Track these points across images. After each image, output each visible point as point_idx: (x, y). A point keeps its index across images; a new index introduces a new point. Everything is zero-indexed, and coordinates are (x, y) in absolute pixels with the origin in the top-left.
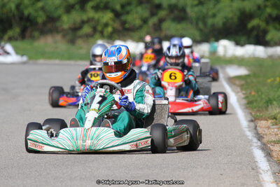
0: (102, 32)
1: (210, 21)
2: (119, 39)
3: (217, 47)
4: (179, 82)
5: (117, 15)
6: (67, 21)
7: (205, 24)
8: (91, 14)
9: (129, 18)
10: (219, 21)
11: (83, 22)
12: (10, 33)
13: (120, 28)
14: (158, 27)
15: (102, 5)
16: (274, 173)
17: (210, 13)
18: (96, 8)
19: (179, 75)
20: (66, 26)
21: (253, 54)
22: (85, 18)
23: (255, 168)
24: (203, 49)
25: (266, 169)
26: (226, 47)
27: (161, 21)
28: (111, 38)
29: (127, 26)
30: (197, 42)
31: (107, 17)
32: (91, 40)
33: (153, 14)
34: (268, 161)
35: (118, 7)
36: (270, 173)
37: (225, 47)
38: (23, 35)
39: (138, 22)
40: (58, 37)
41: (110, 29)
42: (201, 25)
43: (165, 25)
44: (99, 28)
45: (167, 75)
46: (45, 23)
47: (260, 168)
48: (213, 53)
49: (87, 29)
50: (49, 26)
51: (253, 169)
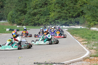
4: (59, 33)
5: (50, 23)
6: (44, 24)
8: (47, 23)
9: (52, 23)
10: (63, 23)
12: (37, 26)
14: (55, 24)
18: (48, 22)
19: (59, 32)
24: (61, 27)
26: (64, 27)
27: (56, 23)
30: (60, 26)
33: (55, 23)
38: (38, 26)
39: (53, 24)
40: (43, 26)
41: (49, 25)
43: (56, 24)
45: (57, 32)
48: (62, 27)
49: (46, 25)
50: (42, 24)
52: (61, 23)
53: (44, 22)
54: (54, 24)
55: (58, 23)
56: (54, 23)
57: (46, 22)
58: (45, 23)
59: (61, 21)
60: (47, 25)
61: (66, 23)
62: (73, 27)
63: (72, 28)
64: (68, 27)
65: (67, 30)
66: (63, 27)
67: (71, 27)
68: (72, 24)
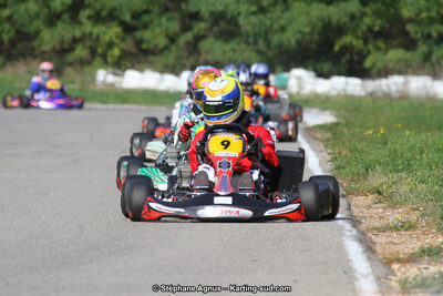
0: (104, 57)
1: (276, 39)
2: (133, 67)
3: (286, 80)
5: (128, 29)
6: (49, 38)
7: (268, 43)
8: (88, 27)
9: (147, 35)
10: (290, 38)
11: (75, 41)
13: (134, 50)
14: (193, 48)
15: (104, 14)
16: (378, 279)
17: (276, 26)
18: (97, 18)
20: (47, 47)
21: (344, 90)
22: (78, 34)
23: (348, 271)
25: (366, 272)
26: (300, 81)
27: (199, 38)
28: (119, 66)
29: (144, 46)
31: (112, 32)
32: (87, 69)
33: (186, 28)
34: (369, 259)
35: (127, 17)
36: (371, 278)
37: (299, 79)
39: (162, 42)
41: (116, 52)
42: (261, 45)
43: (204, 45)
44: (100, 50)
46: (13, 43)
47: (355, 270)
49: (81, 52)
50: (20, 46)
51: (345, 272)
52: (266, 34)
53: (53, 19)
54: (172, 40)
55: (226, 27)
56: (175, 26)
57: (74, 18)
58: (64, 31)
59: (262, 10)
60: (83, 63)
61: (330, 31)
62: (418, 84)
63: (404, 97)
64: (354, 86)
65: (327, 118)
66: (293, 85)
67: (394, 83)
68: (410, 45)
